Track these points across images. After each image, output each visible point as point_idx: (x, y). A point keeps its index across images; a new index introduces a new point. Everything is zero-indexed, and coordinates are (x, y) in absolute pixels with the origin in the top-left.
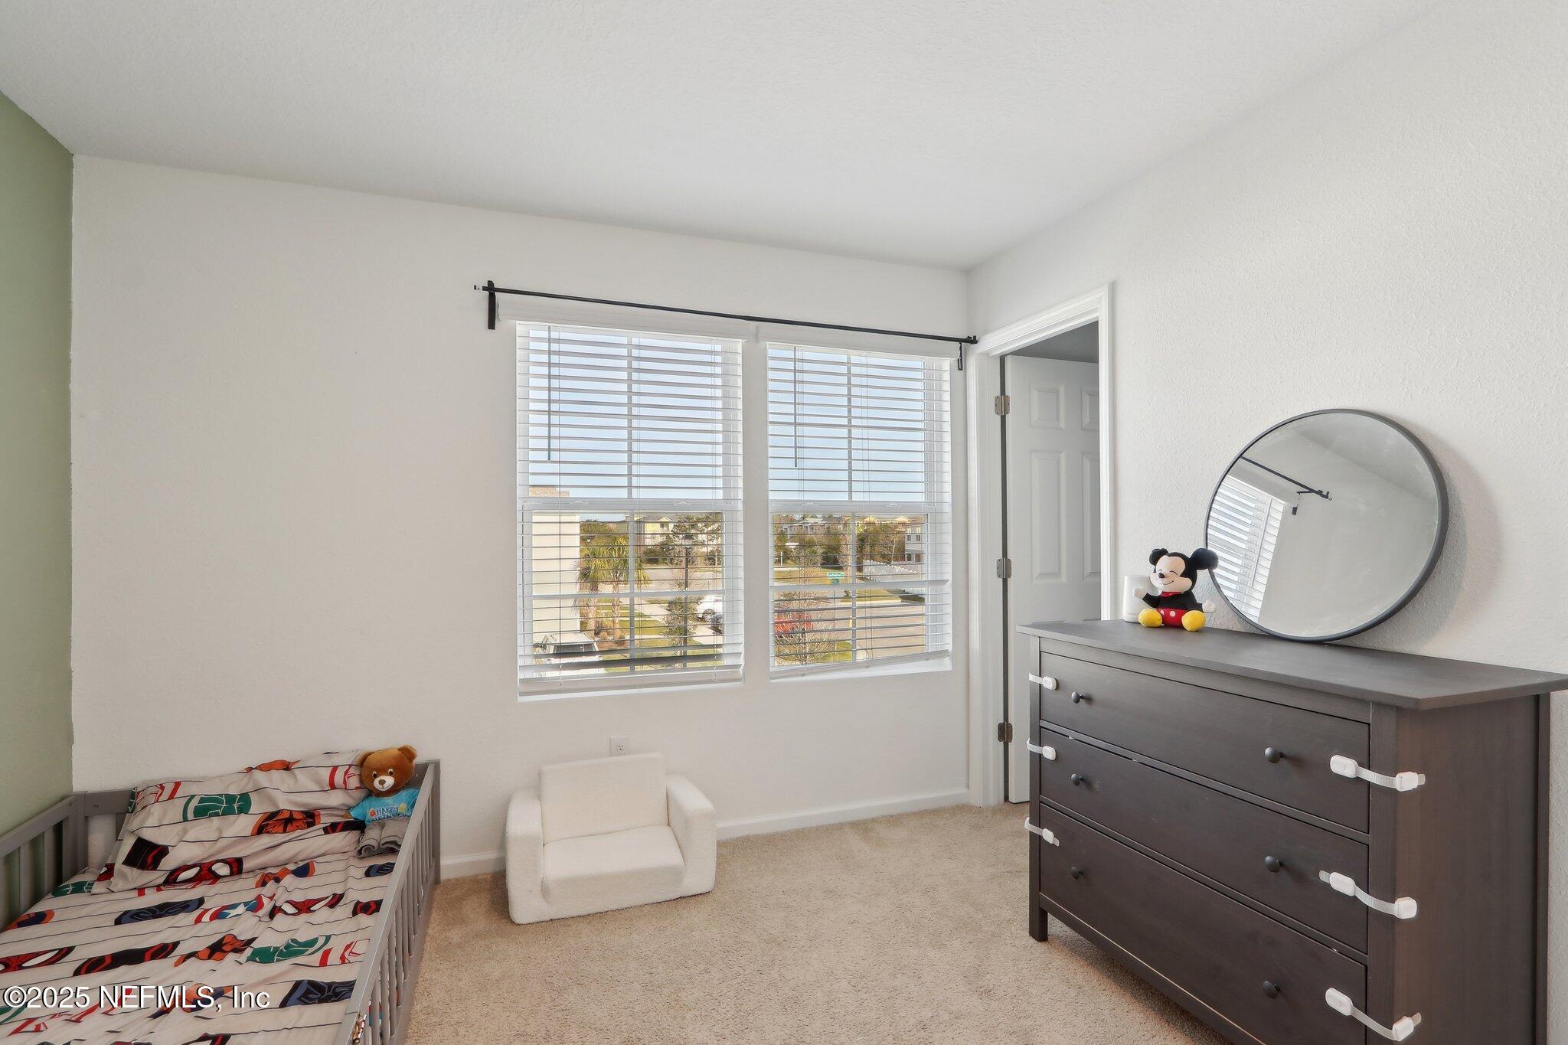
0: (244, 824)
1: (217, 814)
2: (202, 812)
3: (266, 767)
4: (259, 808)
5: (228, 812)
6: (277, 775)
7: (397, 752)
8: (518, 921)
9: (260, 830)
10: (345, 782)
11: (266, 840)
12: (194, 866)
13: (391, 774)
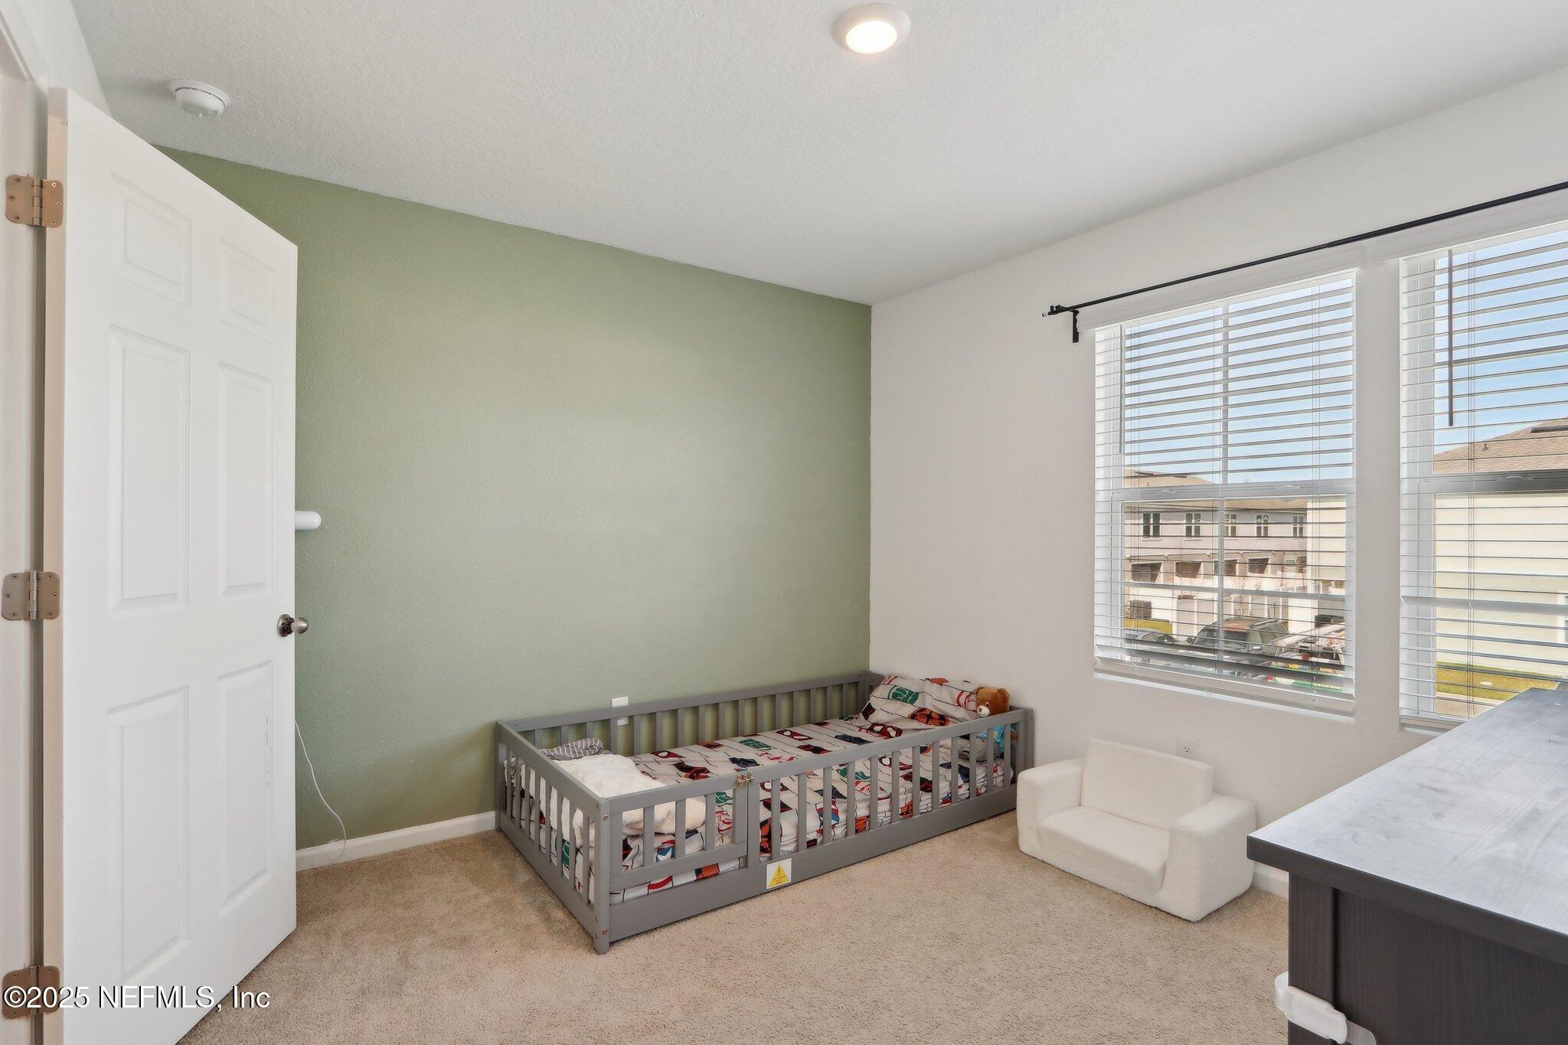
0: (908, 709)
1: (900, 700)
2: (895, 696)
3: (933, 681)
4: (919, 704)
5: (905, 700)
6: (936, 686)
7: (995, 691)
8: (1021, 849)
9: (913, 717)
10: (965, 703)
11: (915, 724)
12: (881, 725)
13: (987, 706)
